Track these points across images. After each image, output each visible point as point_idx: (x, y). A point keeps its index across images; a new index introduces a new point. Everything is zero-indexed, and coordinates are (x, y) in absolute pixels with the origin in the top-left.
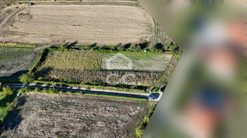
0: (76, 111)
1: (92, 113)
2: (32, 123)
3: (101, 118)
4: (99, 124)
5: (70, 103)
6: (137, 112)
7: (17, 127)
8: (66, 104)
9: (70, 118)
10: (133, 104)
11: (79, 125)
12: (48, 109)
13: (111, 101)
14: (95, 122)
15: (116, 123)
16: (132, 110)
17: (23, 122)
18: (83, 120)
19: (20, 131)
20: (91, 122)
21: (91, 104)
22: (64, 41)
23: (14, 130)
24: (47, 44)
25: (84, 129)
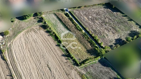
0: (94, 26)
1: (89, 21)
2: (113, 35)
3: (88, 18)
4: (90, 17)
5: (93, 31)
6: (76, 12)
8: (95, 31)
9: (98, 26)
10: (75, 14)
11: (97, 22)
12: (103, 35)
13: (80, 20)
14: (91, 19)
15: (85, 14)
17: (116, 38)
18: (94, 22)
20: (92, 20)
21: (87, 24)
22: (67, 63)
23: (121, 38)
24: (76, 70)
25: (96, 20)
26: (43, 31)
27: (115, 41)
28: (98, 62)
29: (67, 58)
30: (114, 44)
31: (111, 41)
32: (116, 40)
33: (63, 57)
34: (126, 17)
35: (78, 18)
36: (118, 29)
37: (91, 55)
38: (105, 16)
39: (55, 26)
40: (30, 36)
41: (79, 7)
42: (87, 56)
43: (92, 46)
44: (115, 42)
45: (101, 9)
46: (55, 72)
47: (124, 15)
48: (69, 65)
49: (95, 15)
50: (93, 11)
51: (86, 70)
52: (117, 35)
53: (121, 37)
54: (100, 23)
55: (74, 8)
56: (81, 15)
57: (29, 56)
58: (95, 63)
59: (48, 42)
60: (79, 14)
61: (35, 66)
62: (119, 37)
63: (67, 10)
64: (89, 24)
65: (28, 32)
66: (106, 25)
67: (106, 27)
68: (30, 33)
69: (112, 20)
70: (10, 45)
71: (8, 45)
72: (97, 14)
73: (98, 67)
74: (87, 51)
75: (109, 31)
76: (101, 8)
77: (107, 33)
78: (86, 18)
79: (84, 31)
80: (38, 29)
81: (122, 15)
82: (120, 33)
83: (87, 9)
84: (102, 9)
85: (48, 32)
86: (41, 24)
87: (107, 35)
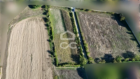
0: (91, 33)
1: (89, 27)
2: (105, 49)
3: (90, 24)
4: (92, 23)
5: (88, 38)
6: (82, 14)
7: (110, 54)
8: (89, 38)
9: (95, 34)
10: (79, 16)
11: (96, 30)
12: (95, 45)
13: (81, 23)
14: (92, 25)
15: (89, 19)
16: (81, 15)
17: (107, 53)
18: (93, 29)
19: (111, 52)
20: (93, 27)
21: (85, 29)
22: (48, 59)
23: (112, 55)
24: (53, 69)
25: (97, 28)
26: (43, 23)
27: (104, 55)
28: (76, 69)
29: (50, 55)
30: (101, 58)
31: (100, 54)
32: (106, 55)
33: (48, 53)
34: (130, 35)
35: (80, 21)
36: (114, 44)
37: (74, 60)
38: (108, 27)
39: (56, 22)
40: (31, 24)
41: (87, 10)
42: (69, 60)
43: (78, 52)
44: (103, 57)
45: (107, 19)
46: (34, 63)
47: (129, 32)
48: (49, 62)
49: (97, 23)
50: (99, 18)
51: (61, 73)
52: (109, 50)
53: (112, 53)
54: (98, 32)
55: (81, 9)
56: (84, 19)
57: (22, 41)
58: (73, 69)
59: (42, 35)
60: (83, 17)
61: (21, 52)
62: (110, 53)
63: (73, 10)
64: (87, 30)
65: (31, 20)
66: (103, 36)
67: (103, 38)
68: (32, 21)
69: (113, 33)
70: (12, 27)
71: (11, 26)
72: (101, 22)
73: (74, 74)
74: (71, 55)
75: (103, 43)
76: (108, 17)
77: (100, 44)
78: (88, 23)
79: (78, 35)
80: (40, 20)
81: (127, 31)
82: (114, 49)
83: (93, 14)
84: (109, 19)
85: (47, 25)
86: (45, 16)
87: (99, 47)
